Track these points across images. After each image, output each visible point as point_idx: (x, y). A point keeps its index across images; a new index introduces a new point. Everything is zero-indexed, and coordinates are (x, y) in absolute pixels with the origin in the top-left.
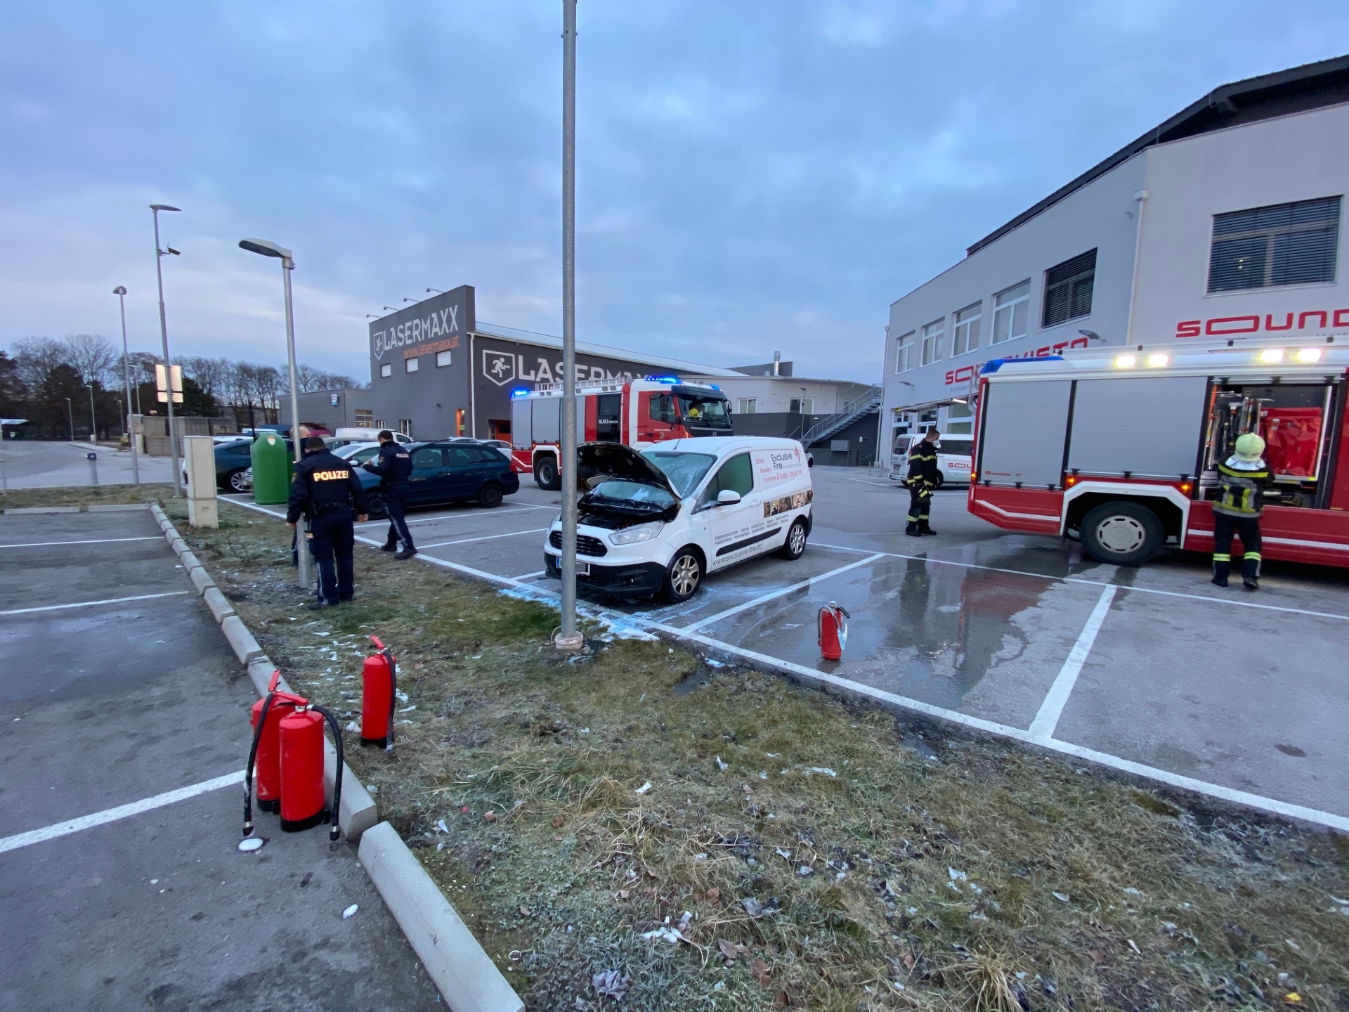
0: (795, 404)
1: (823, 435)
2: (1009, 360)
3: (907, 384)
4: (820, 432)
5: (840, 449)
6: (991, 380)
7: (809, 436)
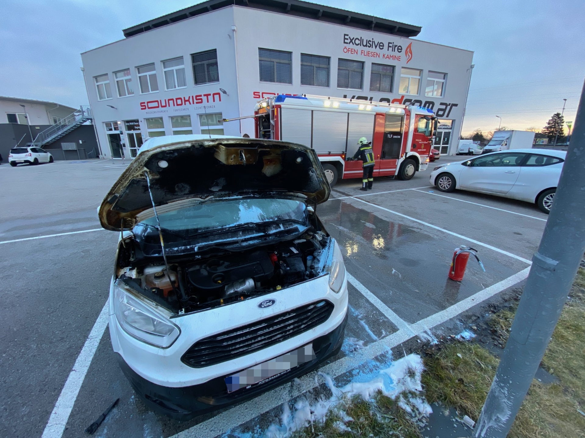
0: (12, 118)
1: (49, 139)
2: (289, 96)
3: (112, 107)
4: (46, 138)
5: (70, 149)
6: (282, 106)
7: (38, 141)
